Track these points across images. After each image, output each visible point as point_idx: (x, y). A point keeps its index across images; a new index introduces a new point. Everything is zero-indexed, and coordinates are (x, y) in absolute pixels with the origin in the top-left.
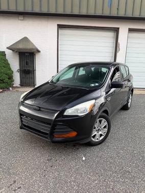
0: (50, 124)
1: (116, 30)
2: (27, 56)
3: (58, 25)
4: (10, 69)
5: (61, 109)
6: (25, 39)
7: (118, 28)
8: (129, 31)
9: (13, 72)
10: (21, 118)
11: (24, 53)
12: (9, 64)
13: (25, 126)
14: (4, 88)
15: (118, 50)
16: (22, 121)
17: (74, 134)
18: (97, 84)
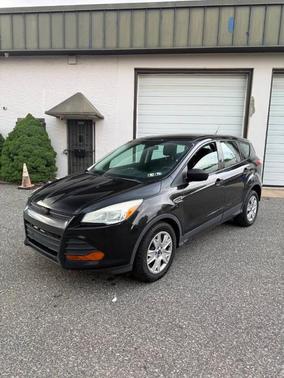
0: (59, 237)
1: (248, 73)
2: (81, 125)
3: (136, 69)
4: (50, 149)
5: (77, 212)
6: (79, 97)
7: (252, 70)
8: (273, 73)
9: (55, 154)
10: (26, 227)
11: (76, 121)
12: (49, 141)
13: (30, 240)
14: (37, 182)
15: (251, 112)
16: (27, 232)
17: (99, 255)
18: (159, 174)
